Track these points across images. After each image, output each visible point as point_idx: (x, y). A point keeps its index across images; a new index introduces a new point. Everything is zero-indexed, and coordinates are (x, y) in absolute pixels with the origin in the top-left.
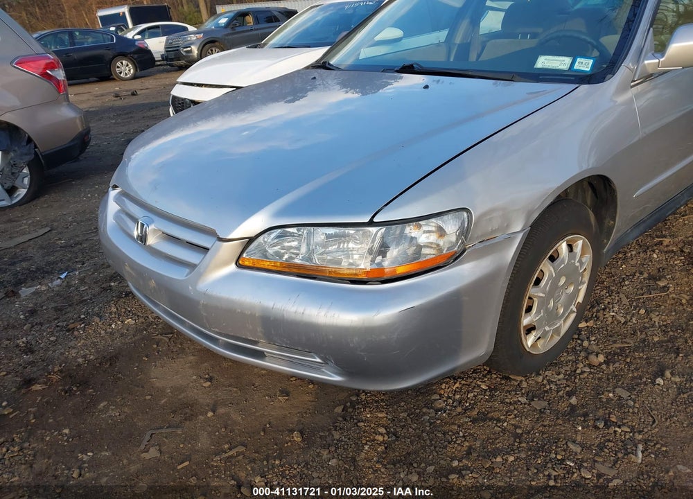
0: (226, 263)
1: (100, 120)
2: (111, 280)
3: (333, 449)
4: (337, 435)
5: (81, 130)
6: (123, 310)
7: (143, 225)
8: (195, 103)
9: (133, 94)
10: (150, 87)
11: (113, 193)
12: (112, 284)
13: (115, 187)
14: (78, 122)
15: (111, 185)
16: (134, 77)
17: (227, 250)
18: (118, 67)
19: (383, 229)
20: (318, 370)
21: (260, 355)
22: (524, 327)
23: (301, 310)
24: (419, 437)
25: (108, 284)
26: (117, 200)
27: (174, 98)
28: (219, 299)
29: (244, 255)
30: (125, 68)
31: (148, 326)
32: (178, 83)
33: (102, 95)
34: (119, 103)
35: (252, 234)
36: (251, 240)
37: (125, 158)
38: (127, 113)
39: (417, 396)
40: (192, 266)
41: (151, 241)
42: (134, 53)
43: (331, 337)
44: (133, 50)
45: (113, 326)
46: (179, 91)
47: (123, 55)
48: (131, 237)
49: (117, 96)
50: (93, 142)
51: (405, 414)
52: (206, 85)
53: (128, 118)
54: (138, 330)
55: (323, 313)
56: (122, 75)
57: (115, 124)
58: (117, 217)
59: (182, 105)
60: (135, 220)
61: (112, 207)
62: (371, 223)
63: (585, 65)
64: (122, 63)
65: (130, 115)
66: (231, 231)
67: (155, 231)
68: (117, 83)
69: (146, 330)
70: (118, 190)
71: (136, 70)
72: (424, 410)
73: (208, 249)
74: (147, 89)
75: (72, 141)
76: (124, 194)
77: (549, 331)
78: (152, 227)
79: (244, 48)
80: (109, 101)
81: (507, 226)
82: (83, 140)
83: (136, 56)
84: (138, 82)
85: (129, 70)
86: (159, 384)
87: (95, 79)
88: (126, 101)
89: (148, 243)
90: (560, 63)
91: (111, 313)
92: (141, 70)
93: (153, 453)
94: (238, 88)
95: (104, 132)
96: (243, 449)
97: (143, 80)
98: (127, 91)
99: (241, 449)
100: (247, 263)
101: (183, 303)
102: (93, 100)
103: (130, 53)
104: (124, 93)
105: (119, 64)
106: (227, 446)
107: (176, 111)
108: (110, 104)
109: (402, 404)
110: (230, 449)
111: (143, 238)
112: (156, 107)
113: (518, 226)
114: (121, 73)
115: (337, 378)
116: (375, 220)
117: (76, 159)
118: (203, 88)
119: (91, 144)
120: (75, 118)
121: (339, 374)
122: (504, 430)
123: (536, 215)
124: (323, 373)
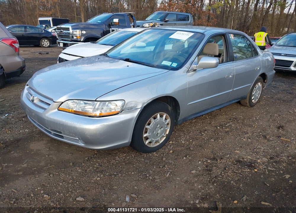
0: (55, 109)
1: (32, 62)
2: (23, 118)
3: (81, 167)
4: (83, 164)
5: (22, 66)
6: (25, 127)
7: (33, 97)
8: (66, 60)
9: (47, 54)
10: (55, 51)
11: (26, 87)
12: (23, 119)
13: (27, 85)
14: (21, 63)
15: (26, 84)
16: (49, 47)
17: (55, 105)
18: (43, 42)
19: (99, 102)
20: (78, 142)
21: (62, 137)
22: (144, 137)
23: (72, 123)
24: (108, 167)
25: (22, 119)
26: (28, 89)
27: (60, 58)
28: (51, 119)
29: (60, 107)
30: (46, 43)
31: (33, 132)
32: (62, 53)
33: (34, 52)
34: (41, 56)
35: (63, 101)
36: (62, 103)
37: (33, 76)
38: (43, 61)
39: (112, 156)
40: (45, 109)
41: (35, 102)
42: (50, 37)
43: (80, 131)
44: (50, 36)
45: (21, 131)
46: (62, 56)
47: (46, 38)
48: (30, 100)
49: (40, 53)
50: (26, 70)
51: (106, 161)
52: (72, 55)
53: (43, 63)
54: (29, 133)
55: (78, 124)
56: (44, 45)
57: (37, 64)
58: (27, 95)
59: (61, 60)
60: (32, 95)
61: (26, 91)
62: (96, 101)
63: (175, 65)
64: (45, 41)
65: (44, 62)
66: (57, 100)
67: (37, 98)
68: (42, 48)
69: (32, 133)
70: (28, 86)
71: (50, 44)
72: (112, 160)
73: (50, 104)
74: (53, 52)
75: (18, 69)
76: (30, 88)
77: (154, 141)
78: (36, 97)
79: (89, 43)
80: (37, 55)
81: (136, 106)
82: (22, 69)
83: (51, 39)
84: (50, 48)
85: (48, 44)
86: (32, 148)
87: (33, 46)
88: (44, 56)
89: (34, 102)
90: (168, 63)
91: (21, 128)
92: (52, 44)
93: (25, 165)
94: (82, 57)
95: (32, 67)
96: (54, 166)
97: (52, 48)
98: (45, 52)
99: (53, 166)
100: (61, 109)
101: (42, 120)
102: (30, 54)
103: (49, 37)
104: (44, 53)
105: (43, 41)
106: (49, 165)
107: (60, 62)
108: (37, 56)
109: (106, 158)
110: (50, 166)
111: (33, 101)
112: (55, 60)
113: (140, 106)
114: (44, 44)
115: (83, 145)
116: (97, 100)
117: (19, 76)
118: (71, 56)
119: (25, 71)
120: (20, 61)
121: (83, 144)
122: (133, 167)
123: (145, 104)
124: (79, 143)
